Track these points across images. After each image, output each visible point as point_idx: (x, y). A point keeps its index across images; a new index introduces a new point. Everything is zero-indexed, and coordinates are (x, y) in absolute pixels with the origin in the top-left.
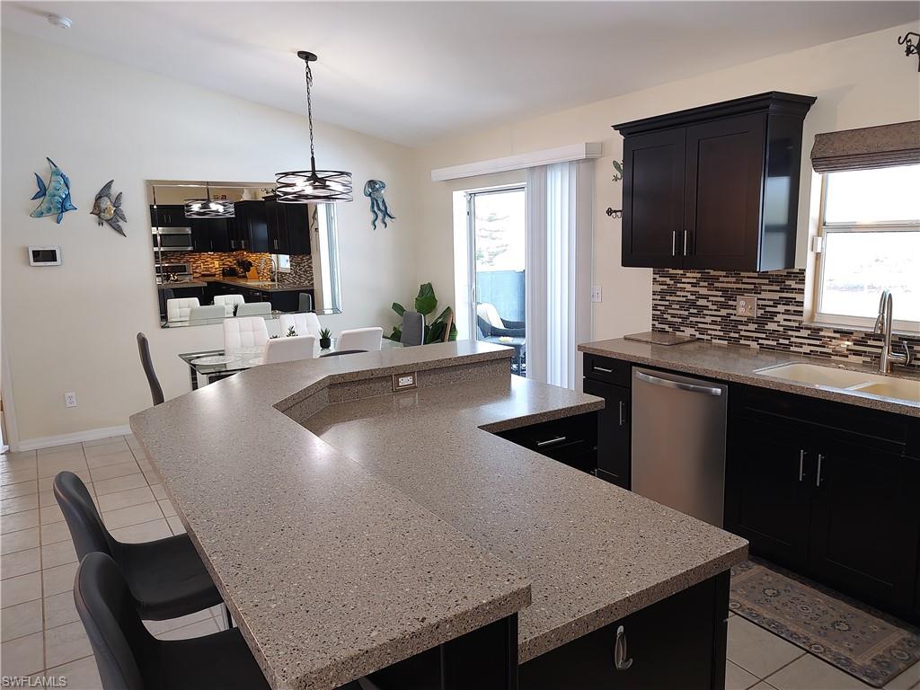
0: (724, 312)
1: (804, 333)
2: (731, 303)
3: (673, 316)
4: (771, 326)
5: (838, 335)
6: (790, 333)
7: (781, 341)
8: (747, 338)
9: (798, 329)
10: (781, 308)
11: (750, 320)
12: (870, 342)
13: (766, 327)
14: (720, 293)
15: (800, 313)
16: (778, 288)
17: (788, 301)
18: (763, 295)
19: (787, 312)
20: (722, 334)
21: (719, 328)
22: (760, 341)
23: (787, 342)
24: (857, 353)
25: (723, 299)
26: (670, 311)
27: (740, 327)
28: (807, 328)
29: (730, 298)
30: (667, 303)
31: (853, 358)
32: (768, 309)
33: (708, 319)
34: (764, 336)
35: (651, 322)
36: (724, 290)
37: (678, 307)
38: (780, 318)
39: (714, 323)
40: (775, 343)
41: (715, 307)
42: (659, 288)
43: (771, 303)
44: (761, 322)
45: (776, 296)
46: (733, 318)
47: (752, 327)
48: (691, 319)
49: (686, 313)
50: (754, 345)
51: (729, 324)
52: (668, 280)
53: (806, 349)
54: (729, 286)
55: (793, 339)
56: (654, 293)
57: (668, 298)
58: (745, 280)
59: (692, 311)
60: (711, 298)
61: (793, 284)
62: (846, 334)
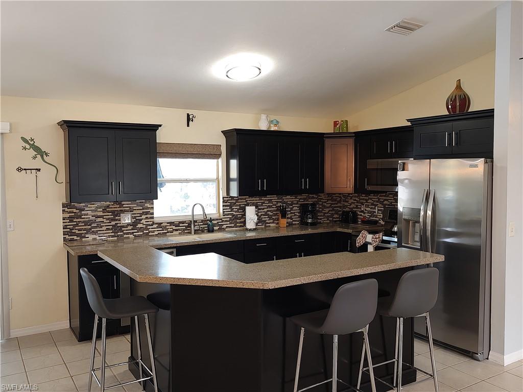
0: (113, 223)
1: (155, 226)
2: (117, 218)
3: (79, 230)
4: (139, 226)
5: (169, 224)
6: (149, 227)
7: (145, 232)
8: (128, 234)
9: (152, 225)
10: (144, 217)
11: (129, 225)
12: (181, 225)
13: (137, 227)
14: (111, 214)
15: (153, 218)
16: (141, 208)
17: (147, 213)
18: (134, 212)
19: (147, 218)
20: (113, 234)
21: (111, 231)
22: (135, 234)
23: (147, 231)
24: (177, 230)
25: (112, 217)
26: (77, 228)
27: (123, 229)
28: (156, 224)
29: (116, 215)
30: (75, 223)
31: (175, 233)
32: (137, 218)
33: (104, 228)
34: (136, 231)
35: (63, 236)
36: (113, 212)
37: (83, 224)
38: (143, 221)
39: (108, 229)
40: (142, 233)
41: (108, 221)
42: (67, 215)
43: (139, 215)
44: (134, 224)
45: (141, 212)
46: (119, 225)
47: (130, 228)
48: (93, 230)
49: (90, 227)
50: (131, 236)
52: (75, 210)
53: (156, 233)
54: (116, 209)
55: (150, 230)
56: (64, 219)
57: (74, 220)
58: (124, 206)
59: (93, 225)
60: (104, 217)
61: (148, 205)
62: (171, 223)
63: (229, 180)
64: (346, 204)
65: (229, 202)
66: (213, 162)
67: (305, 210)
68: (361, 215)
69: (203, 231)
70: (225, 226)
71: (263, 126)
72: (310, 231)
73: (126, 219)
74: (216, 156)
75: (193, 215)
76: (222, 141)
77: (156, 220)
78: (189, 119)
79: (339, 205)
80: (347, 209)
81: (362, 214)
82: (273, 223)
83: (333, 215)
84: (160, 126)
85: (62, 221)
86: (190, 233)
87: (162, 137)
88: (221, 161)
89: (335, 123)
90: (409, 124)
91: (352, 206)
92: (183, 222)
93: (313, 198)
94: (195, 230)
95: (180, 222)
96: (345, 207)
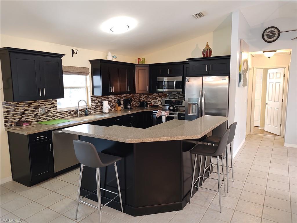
0: (35, 113)
1: (58, 114)
2: (37, 110)
3: (14, 119)
4: (50, 114)
5: (65, 112)
6: (55, 115)
7: (53, 117)
8: (43, 119)
9: (56, 113)
10: (52, 109)
11: (44, 114)
12: (71, 112)
13: (49, 115)
14: (33, 108)
15: (57, 109)
16: (50, 104)
17: (53, 107)
18: (47, 106)
19: (54, 109)
20: (35, 120)
21: (34, 118)
22: (47, 119)
23: (54, 117)
24: (69, 115)
25: (34, 109)
26: (13, 118)
27: (41, 117)
28: (59, 113)
29: (37, 109)
30: (11, 115)
31: (69, 117)
32: (48, 110)
33: (30, 117)
34: (48, 117)
35: (4, 124)
36: (34, 107)
37: (17, 115)
38: (52, 111)
39: (32, 117)
40: (51, 118)
41: (32, 112)
42: (6, 110)
43: (49, 108)
44: (47, 114)
45: (50, 106)
46: (38, 114)
47: (45, 116)
48: (23, 118)
49: (21, 117)
50: (46, 120)
51: (37, 117)
52: (11, 107)
53: (59, 118)
54: (36, 105)
55: (56, 116)
56: (4, 112)
57: (11, 113)
58: (41, 103)
59: (23, 116)
60: (30, 110)
61: (54, 102)
62: (67, 112)
65: (94, 98)
66: (83, 77)
68: (149, 103)
69: (83, 115)
70: (92, 112)
73: (41, 111)
74: (86, 74)
75: (78, 106)
76: (89, 66)
77: (58, 110)
78: (73, 52)
79: (138, 99)
80: (142, 101)
82: (113, 109)
83: (135, 104)
84: (64, 55)
85: (3, 114)
86: (77, 116)
88: (89, 77)
89: (139, 59)
91: (144, 99)
92: (72, 111)
94: (80, 115)
95: (71, 111)
96: (140, 100)
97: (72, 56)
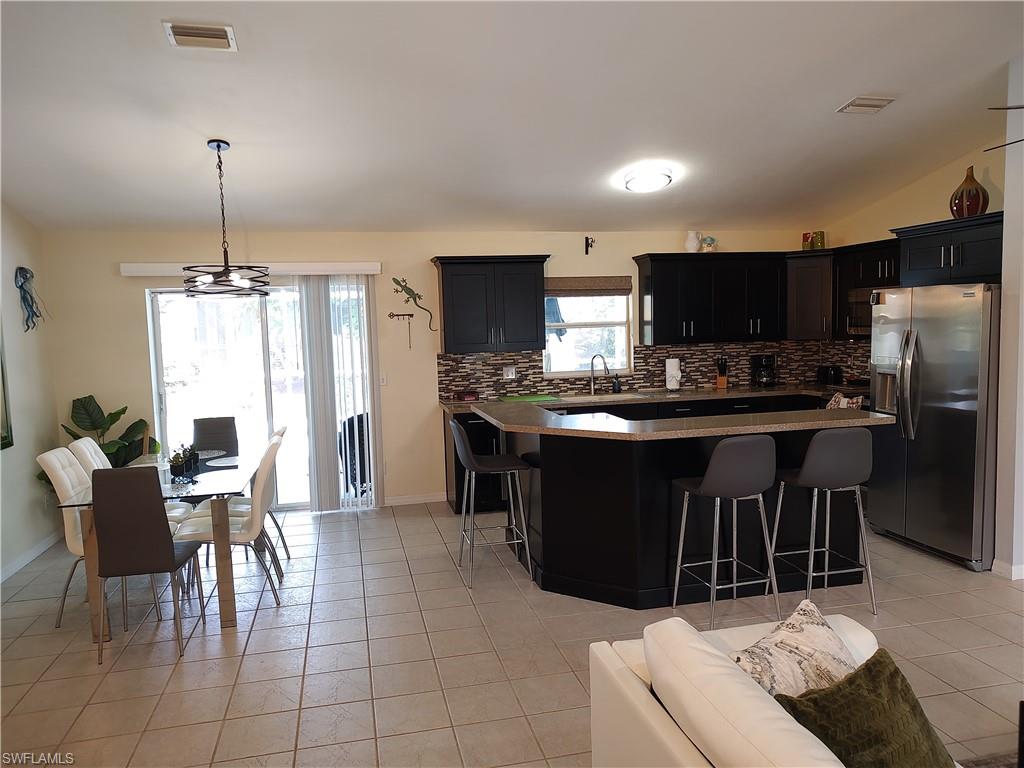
0: (495, 379)
1: (545, 383)
2: (499, 372)
3: (456, 386)
4: (526, 383)
5: (562, 382)
6: (537, 385)
7: (532, 390)
8: (511, 392)
9: (541, 382)
10: (531, 372)
11: (512, 381)
12: (577, 383)
13: (523, 384)
14: (491, 367)
15: (542, 373)
16: (528, 360)
17: (534, 367)
18: (520, 365)
19: (534, 373)
20: (494, 392)
21: (492, 389)
22: (520, 392)
23: (535, 390)
24: (572, 389)
25: (494, 371)
26: (454, 383)
27: (506, 386)
28: (546, 381)
29: (498, 369)
30: (451, 378)
31: (570, 392)
32: (523, 373)
33: (484, 385)
34: (521, 389)
35: (438, 393)
36: (494, 365)
37: (460, 379)
38: (530, 377)
39: (488, 386)
40: (528, 392)
41: (489, 376)
42: (443, 369)
43: (525, 369)
44: (519, 381)
45: (527, 365)
46: (501, 381)
47: (514, 385)
48: (471, 386)
49: (467, 383)
50: (516, 394)
51: (499, 386)
52: (451, 363)
53: (546, 392)
54: (498, 362)
55: (538, 388)
56: (439, 372)
57: (451, 375)
58: (508, 358)
59: (471, 381)
60: (484, 371)
61: (536, 357)
62: (565, 380)
63: (642, 323)
64: (826, 356)
65: (641, 353)
66: (620, 300)
67: (756, 364)
68: (847, 372)
69: (606, 392)
70: (636, 386)
71: (691, 248)
72: (764, 393)
73: (510, 374)
74: (626, 291)
75: (593, 370)
76: (634, 272)
77: (546, 376)
78: (588, 245)
79: (816, 357)
80: (828, 364)
81: (849, 370)
82: (708, 382)
83: (804, 372)
84: (549, 256)
85: (437, 375)
86: (589, 393)
87: (551, 270)
88: (633, 297)
89: (806, 238)
90: (894, 236)
91: (834, 360)
92: (580, 379)
93: (772, 347)
94: (595, 390)
95: (577, 379)
96: (825, 360)
97: (587, 253)
